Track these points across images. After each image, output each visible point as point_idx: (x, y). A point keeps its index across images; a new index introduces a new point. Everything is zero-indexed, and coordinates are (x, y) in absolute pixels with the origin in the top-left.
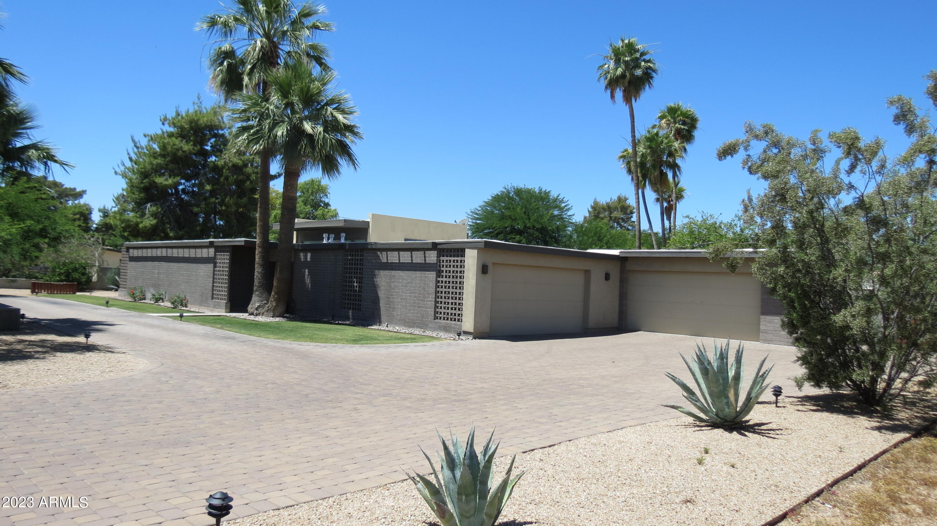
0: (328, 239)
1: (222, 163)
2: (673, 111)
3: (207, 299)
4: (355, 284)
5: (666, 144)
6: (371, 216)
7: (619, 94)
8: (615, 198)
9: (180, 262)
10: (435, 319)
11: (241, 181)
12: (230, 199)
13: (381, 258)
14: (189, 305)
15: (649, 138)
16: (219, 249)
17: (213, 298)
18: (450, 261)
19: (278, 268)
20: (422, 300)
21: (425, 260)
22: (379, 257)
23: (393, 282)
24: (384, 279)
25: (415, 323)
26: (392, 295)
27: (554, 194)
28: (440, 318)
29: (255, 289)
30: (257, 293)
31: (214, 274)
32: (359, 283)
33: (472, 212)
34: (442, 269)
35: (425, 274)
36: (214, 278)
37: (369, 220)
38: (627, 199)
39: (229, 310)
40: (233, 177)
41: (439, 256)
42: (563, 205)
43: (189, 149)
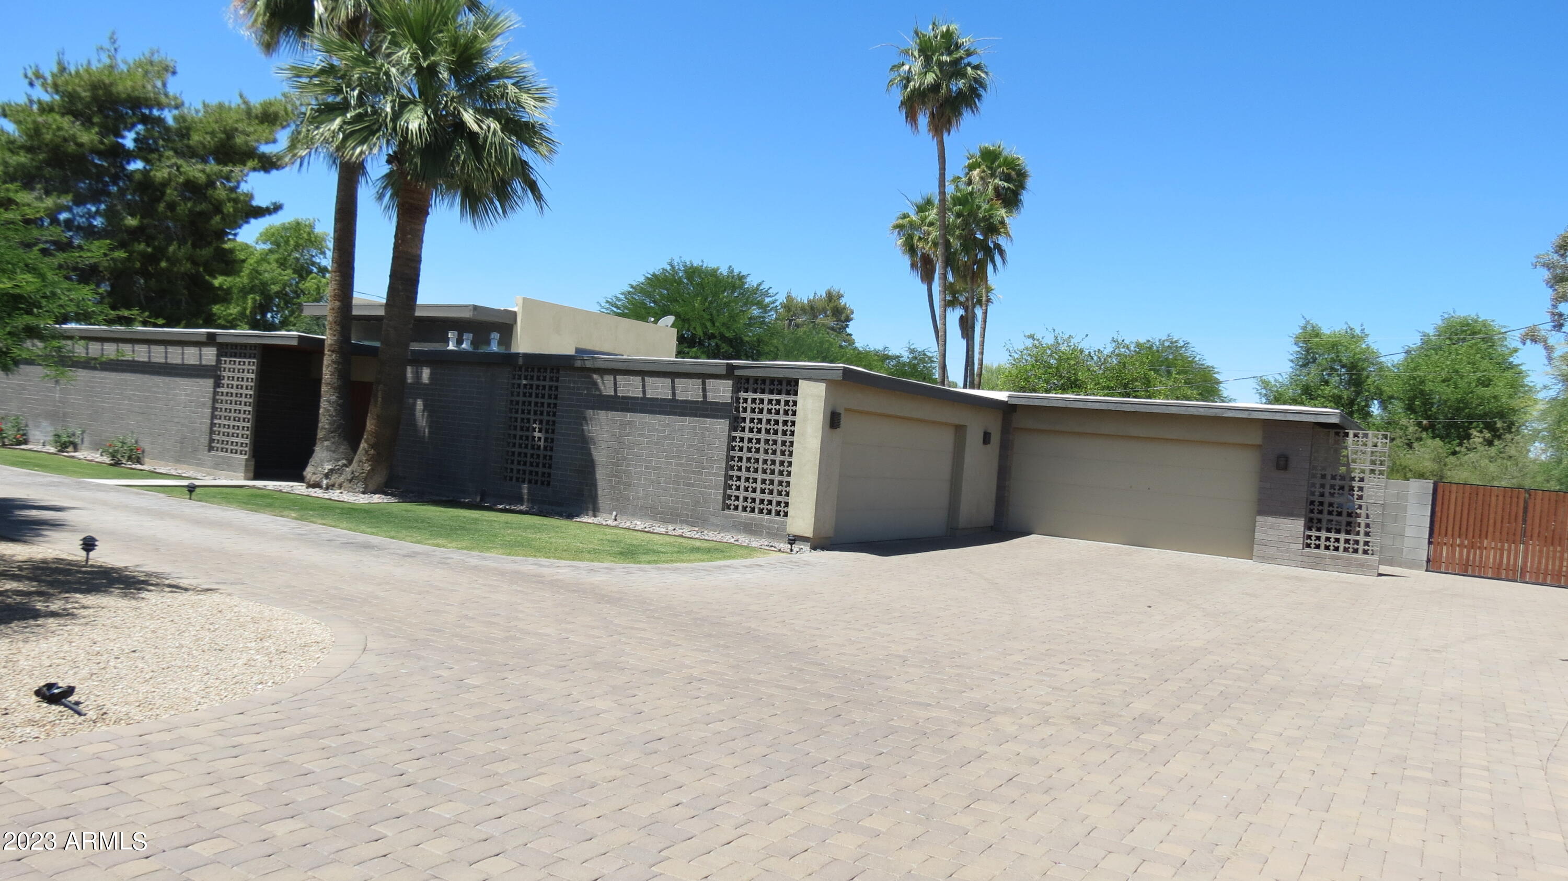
0: (459, 342)
1: (166, 175)
2: (990, 157)
3: (195, 450)
4: (537, 434)
5: (986, 211)
6: (520, 302)
7: (923, 120)
8: (822, 293)
9: (123, 371)
10: (723, 510)
11: (201, 214)
12: (179, 247)
13: (601, 387)
14: (146, 460)
15: (958, 198)
16: (227, 349)
17: (211, 448)
18: (762, 401)
19: (380, 394)
20: (694, 472)
21: (705, 396)
22: (595, 384)
23: (629, 435)
24: (606, 428)
25: (678, 515)
26: (625, 459)
27: (752, 281)
28: (736, 508)
29: (320, 434)
30: (326, 443)
31: (215, 401)
32: (547, 432)
33: (607, 302)
34: (743, 415)
35: (703, 423)
36: (214, 409)
37: (515, 309)
38: (842, 296)
39: (252, 475)
40: (186, 205)
41: (736, 390)
42: (767, 300)
43: (92, 141)
